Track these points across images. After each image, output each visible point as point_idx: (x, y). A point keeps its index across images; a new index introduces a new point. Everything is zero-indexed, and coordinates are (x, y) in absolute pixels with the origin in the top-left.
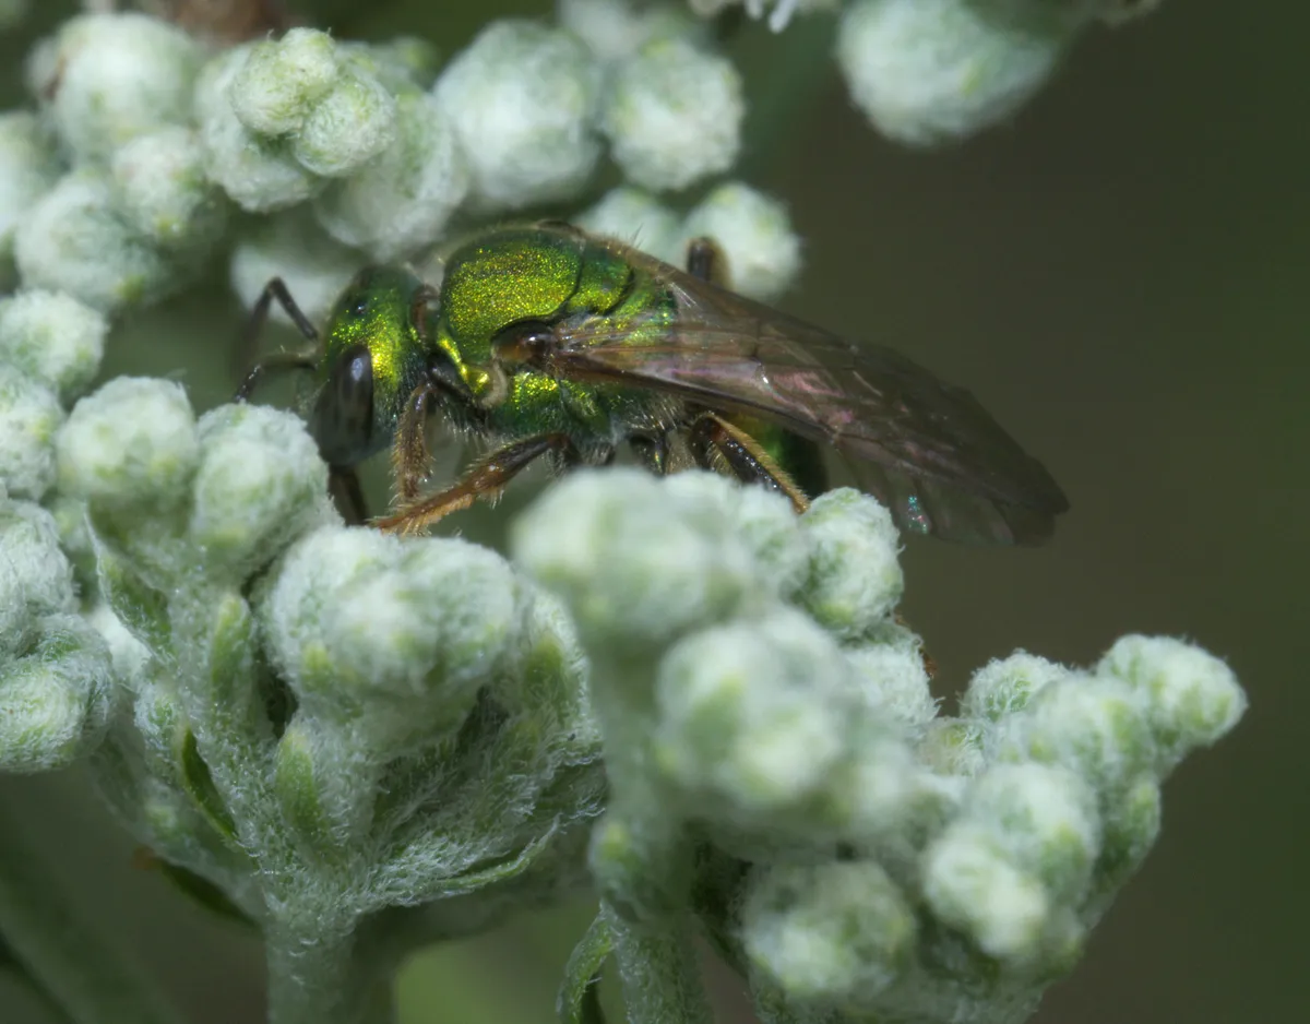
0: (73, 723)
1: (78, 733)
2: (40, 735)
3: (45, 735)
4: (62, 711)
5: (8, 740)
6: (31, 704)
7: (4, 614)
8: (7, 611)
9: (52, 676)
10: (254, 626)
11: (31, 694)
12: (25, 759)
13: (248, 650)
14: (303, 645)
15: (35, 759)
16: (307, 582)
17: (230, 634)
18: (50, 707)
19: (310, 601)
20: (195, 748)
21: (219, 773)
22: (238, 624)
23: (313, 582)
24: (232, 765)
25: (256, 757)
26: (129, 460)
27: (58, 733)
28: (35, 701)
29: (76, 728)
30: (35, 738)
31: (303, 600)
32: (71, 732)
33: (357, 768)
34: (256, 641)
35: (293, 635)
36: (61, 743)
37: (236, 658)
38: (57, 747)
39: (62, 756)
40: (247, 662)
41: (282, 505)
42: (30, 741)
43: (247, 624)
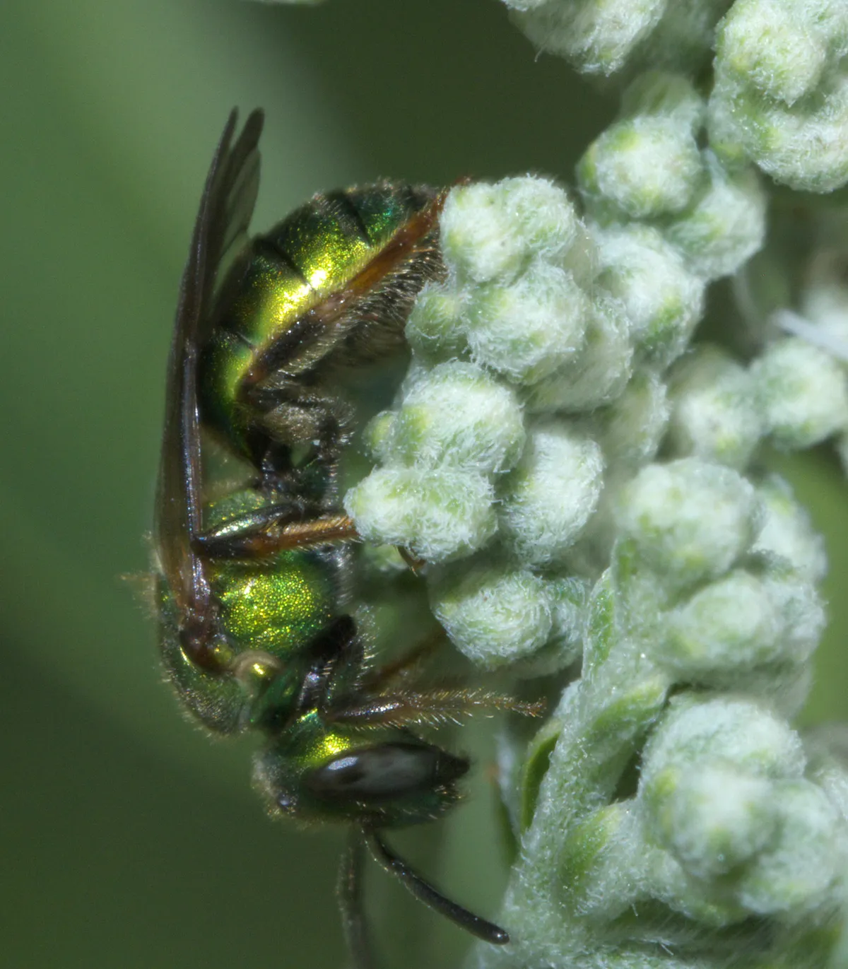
0: (514, 649)
1: (512, 659)
2: (485, 633)
3: (489, 637)
4: (516, 635)
5: (464, 615)
6: (503, 608)
7: (551, 534)
8: (554, 535)
9: (537, 606)
10: (653, 719)
11: (509, 602)
12: (462, 637)
13: (633, 729)
14: (668, 765)
15: (468, 644)
16: (715, 727)
17: (631, 707)
18: (513, 623)
19: (702, 743)
20: (549, 752)
21: (550, 781)
22: (644, 707)
23: (717, 732)
24: (561, 786)
25: (582, 799)
26: (670, 531)
27: (499, 645)
28: (506, 609)
29: (514, 654)
30: (482, 632)
31: (698, 737)
32: (509, 652)
33: (630, 878)
34: (646, 729)
35: (670, 752)
36: (494, 653)
37: (623, 725)
38: (489, 652)
39: (487, 661)
40: (626, 736)
41: (743, 663)
42: (476, 630)
43: (649, 713)
